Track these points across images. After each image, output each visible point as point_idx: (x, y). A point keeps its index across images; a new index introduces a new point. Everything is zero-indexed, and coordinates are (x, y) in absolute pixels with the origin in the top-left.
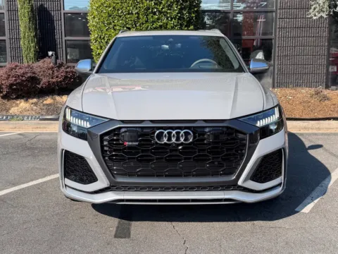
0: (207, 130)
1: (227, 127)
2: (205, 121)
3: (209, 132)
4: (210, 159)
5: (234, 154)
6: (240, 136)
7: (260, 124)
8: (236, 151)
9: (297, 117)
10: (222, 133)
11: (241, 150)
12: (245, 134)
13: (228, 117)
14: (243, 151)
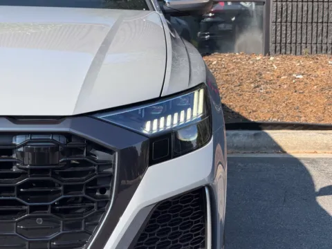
0: (18, 141)
1: (68, 136)
2: (14, 119)
3: (23, 145)
4: (24, 212)
5: (85, 200)
6: (100, 156)
7: (152, 127)
8: (88, 192)
9: (312, 121)
10: (55, 149)
11: (103, 191)
12: (110, 151)
13: (69, 111)
14: (107, 193)
